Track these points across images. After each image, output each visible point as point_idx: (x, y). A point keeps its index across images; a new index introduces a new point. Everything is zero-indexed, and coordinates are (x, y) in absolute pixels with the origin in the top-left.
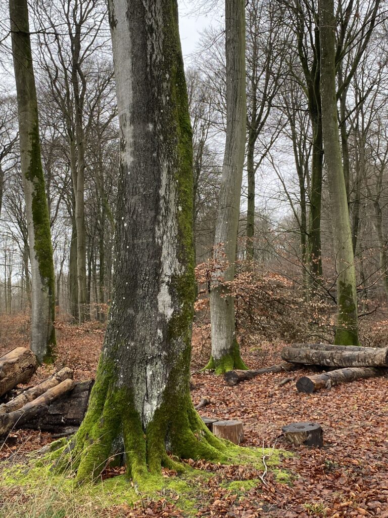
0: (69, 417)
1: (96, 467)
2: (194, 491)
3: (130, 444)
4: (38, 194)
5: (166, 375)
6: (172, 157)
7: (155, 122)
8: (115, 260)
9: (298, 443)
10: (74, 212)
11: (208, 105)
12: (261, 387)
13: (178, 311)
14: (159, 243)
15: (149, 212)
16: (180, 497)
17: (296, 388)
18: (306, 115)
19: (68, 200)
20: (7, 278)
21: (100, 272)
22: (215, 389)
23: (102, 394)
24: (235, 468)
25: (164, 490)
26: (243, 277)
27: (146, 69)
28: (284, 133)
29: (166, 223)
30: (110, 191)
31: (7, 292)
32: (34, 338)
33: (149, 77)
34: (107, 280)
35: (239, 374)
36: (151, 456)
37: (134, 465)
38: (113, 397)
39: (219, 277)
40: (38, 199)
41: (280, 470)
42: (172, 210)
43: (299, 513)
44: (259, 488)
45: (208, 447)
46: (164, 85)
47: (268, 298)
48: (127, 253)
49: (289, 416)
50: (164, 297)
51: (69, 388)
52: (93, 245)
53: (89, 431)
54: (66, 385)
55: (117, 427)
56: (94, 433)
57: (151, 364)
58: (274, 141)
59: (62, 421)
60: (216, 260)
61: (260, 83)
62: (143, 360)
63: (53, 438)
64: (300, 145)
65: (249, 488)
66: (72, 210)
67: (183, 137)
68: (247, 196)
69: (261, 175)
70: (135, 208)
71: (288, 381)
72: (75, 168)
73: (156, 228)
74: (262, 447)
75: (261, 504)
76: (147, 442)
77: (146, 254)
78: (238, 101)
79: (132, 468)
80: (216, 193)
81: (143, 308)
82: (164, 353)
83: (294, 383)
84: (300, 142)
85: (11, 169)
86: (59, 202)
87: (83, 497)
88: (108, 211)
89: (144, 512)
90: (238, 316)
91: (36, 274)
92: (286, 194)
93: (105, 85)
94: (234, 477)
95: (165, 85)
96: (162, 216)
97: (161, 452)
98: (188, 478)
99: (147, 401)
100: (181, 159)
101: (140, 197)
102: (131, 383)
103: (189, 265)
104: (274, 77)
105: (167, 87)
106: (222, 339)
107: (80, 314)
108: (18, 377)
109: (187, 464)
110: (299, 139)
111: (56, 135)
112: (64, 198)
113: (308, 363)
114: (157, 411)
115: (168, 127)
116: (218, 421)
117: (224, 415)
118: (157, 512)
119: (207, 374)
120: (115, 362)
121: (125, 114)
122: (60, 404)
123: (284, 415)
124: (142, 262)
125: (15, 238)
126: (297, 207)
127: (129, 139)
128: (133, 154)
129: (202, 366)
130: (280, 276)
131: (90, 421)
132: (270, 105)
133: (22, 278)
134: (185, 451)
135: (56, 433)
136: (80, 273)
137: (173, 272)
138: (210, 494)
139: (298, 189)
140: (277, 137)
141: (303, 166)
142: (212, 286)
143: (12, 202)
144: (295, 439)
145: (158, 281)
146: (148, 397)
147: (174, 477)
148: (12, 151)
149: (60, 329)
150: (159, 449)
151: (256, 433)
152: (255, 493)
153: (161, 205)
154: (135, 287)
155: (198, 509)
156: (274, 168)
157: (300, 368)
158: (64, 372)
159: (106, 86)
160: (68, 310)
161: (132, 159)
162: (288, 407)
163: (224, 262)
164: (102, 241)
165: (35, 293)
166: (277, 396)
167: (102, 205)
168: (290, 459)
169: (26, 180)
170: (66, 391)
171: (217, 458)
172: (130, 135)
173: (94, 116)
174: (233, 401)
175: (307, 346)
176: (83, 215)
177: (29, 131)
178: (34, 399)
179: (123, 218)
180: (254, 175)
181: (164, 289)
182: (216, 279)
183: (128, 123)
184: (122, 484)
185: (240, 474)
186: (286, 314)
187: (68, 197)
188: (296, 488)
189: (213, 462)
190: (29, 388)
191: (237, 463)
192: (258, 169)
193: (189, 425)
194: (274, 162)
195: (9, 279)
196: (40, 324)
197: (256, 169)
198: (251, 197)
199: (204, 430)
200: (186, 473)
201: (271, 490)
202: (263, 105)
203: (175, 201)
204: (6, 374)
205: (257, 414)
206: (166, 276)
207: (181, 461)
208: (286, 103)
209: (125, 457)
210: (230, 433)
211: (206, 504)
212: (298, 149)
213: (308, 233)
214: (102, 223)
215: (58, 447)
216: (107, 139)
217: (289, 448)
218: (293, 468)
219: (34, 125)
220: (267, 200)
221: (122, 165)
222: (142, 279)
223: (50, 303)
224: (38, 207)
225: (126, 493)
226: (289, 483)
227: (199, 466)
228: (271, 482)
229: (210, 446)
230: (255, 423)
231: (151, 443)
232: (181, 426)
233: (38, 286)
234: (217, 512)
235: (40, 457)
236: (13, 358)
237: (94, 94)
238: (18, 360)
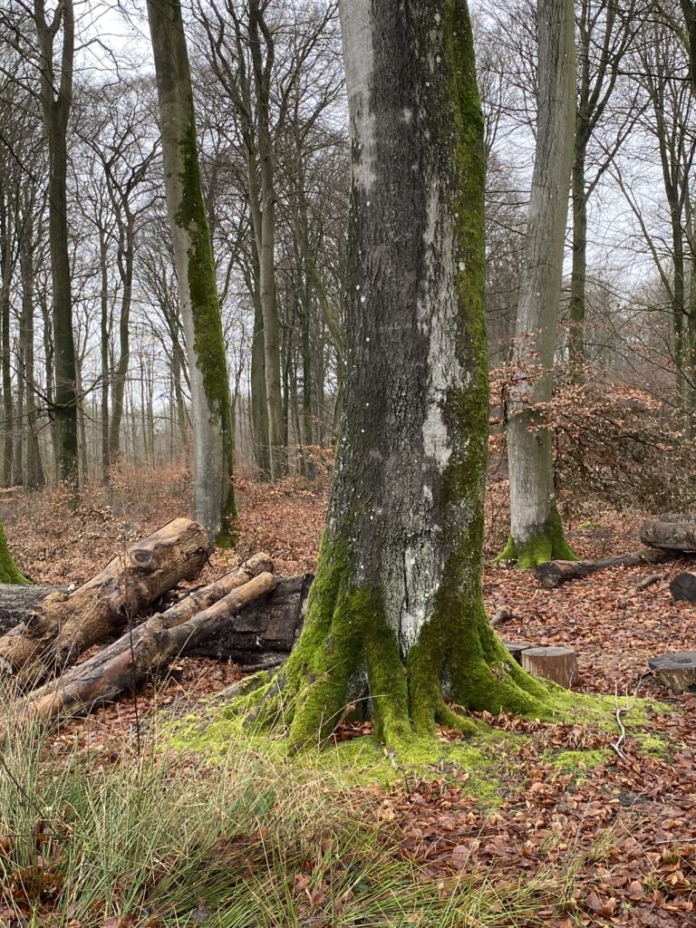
0: (268, 637)
1: (324, 722)
2: (494, 765)
3: (379, 683)
4: (197, 251)
5: (439, 566)
6: (447, 171)
7: (415, 105)
8: (346, 363)
9: (680, 688)
10: (257, 284)
11: (498, 75)
12: (604, 591)
13: (460, 454)
14: (425, 331)
15: (406, 274)
16: (470, 775)
17: (669, 594)
18: (685, 87)
19: (246, 264)
20: (145, 402)
21: (305, 391)
22: (519, 594)
23: (330, 597)
24: (567, 730)
25: (442, 763)
26: (567, 394)
27: (398, 7)
28: (642, 123)
29: (436, 294)
30: (319, 244)
31: (146, 429)
32: (199, 505)
33: (404, 20)
34: (316, 406)
35: (562, 568)
36: (417, 705)
37: (388, 719)
38: (347, 602)
39: (525, 394)
40: (199, 262)
41: (648, 735)
42: (447, 270)
43: (687, 810)
44: (612, 765)
45: (516, 691)
46: (431, 35)
47: (616, 433)
48: (367, 351)
49: (660, 642)
50: (434, 428)
51: (267, 588)
52: (290, 344)
53: (309, 658)
54: (262, 583)
55: (356, 655)
56: (316, 664)
57: (414, 547)
58: (623, 139)
59: (258, 643)
60: (519, 363)
61: (597, 31)
62: (399, 539)
63: (243, 672)
64: (672, 145)
65: (593, 763)
66: (252, 281)
67: (467, 132)
68: (572, 245)
69: (598, 205)
70: (380, 268)
71: (654, 581)
72: (257, 205)
73: (419, 304)
74: (614, 694)
75: (617, 791)
76: (408, 681)
77: (401, 352)
78: (559, 63)
79: (384, 725)
80: (512, 242)
81: (396, 449)
82: (436, 527)
83: (665, 585)
84: (673, 139)
85: (145, 210)
86: (230, 267)
87: (304, 771)
88: (317, 280)
89: (408, 799)
90: (559, 465)
91: (200, 395)
92: (645, 240)
93: (308, 47)
94: (565, 745)
95: (433, 34)
96: (430, 281)
97: (435, 699)
98: (483, 744)
99: (407, 610)
100: (463, 173)
101: (389, 247)
102: (378, 579)
103: (480, 369)
104: (623, 18)
105: (437, 38)
106: (530, 506)
107: (272, 466)
108: (179, 569)
109: (479, 720)
110: (671, 135)
111: (221, 146)
112: (238, 260)
113: (690, 550)
114: (424, 627)
115: (439, 114)
116: (529, 648)
117: (538, 638)
118: (431, 801)
119: (503, 568)
120: (350, 543)
121: (360, 94)
122: (253, 615)
123: (649, 638)
124: (393, 367)
125: (156, 333)
126: (667, 263)
127: (368, 141)
128: (375, 167)
129: (493, 554)
130: (638, 391)
131: (309, 643)
132: (616, 72)
133: (171, 402)
134: (477, 697)
135: (248, 664)
136: (271, 393)
137: (449, 383)
138: (523, 772)
139: (669, 229)
140: (629, 131)
141: (678, 187)
142: (511, 412)
143: (150, 269)
144: (673, 681)
145: (422, 400)
146: (408, 604)
147: (458, 741)
148: (146, 177)
149: (242, 489)
150: (430, 692)
151: (600, 669)
152: (605, 772)
153: (428, 262)
154: (381, 410)
155: (504, 797)
156: (623, 190)
157: (677, 558)
158: (257, 560)
159: (309, 50)
160: (250, 457)
161: (373, 178)
162: (656, 626)
163: (533, 366)
164: (305, 336)
165: (198, 428)
166: (634, 607)
167: (305, 271)
168: (665, 716)
169: (177, 227)
170: (262, 592)
171: (534, 712)
172: (370, 132)
173: (290, 106)
174: (555, 614)
175: (689, 519)
176: (272, 289)
177: (179, 138)
178: (209, 605)
179: (358, 287)
180: (584, 205)
181: (435, 414)
182: (518, 399)
183: (366, 110)
184: (367, 752)
185: (575, 738)
186: (650, 461)
187: (245, 257)
188: (679, 766)
189: (525, 718)
190: (199, 587)
191: (569, 721)
192: (592, 193)
193: (482, 652)
194: (623, 179)
195: (150, 405)
196: (209, 481)
197: (589, 193)
198: (579, 247)
199: (508, 662)
200: (479, 735)
201: (634, 767)
202: (602, 72)
203: (452, 253)
204: (160, 565)
205: (600, 637)
206: (437, 390)
207: (468, 715)
208: (646, 66)
209: (371, 706)
210: (554, 669)
211: (518, 789)
212: (668, 153)
213: (688, 311)
214: (307, 303)
215: (254, 687)
216: (312, 149)
217: (663, 696)
218: (672, 732)
219: (187, 127)
220: (608, 251)
221: (354, 190)
222: (394, 397)
223: (224, 443)
224: (199, 275)
225: (377, 768)
226: (666, 757)
227: (501, 724)
228: (632, 754)
229: (521, 691)
230: (598, 653)
231: (416, 683)
232: (467, 655)
233: (203, 416)
234: (537, 803)
235: (223, 704)
236: (171, 536)
237: (288, 65)
238: (179, 540)
